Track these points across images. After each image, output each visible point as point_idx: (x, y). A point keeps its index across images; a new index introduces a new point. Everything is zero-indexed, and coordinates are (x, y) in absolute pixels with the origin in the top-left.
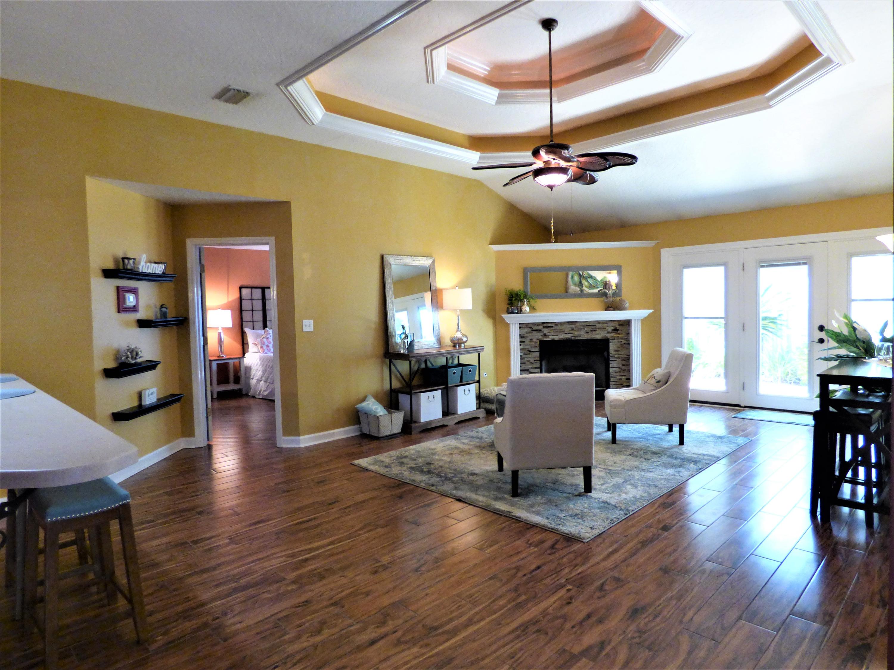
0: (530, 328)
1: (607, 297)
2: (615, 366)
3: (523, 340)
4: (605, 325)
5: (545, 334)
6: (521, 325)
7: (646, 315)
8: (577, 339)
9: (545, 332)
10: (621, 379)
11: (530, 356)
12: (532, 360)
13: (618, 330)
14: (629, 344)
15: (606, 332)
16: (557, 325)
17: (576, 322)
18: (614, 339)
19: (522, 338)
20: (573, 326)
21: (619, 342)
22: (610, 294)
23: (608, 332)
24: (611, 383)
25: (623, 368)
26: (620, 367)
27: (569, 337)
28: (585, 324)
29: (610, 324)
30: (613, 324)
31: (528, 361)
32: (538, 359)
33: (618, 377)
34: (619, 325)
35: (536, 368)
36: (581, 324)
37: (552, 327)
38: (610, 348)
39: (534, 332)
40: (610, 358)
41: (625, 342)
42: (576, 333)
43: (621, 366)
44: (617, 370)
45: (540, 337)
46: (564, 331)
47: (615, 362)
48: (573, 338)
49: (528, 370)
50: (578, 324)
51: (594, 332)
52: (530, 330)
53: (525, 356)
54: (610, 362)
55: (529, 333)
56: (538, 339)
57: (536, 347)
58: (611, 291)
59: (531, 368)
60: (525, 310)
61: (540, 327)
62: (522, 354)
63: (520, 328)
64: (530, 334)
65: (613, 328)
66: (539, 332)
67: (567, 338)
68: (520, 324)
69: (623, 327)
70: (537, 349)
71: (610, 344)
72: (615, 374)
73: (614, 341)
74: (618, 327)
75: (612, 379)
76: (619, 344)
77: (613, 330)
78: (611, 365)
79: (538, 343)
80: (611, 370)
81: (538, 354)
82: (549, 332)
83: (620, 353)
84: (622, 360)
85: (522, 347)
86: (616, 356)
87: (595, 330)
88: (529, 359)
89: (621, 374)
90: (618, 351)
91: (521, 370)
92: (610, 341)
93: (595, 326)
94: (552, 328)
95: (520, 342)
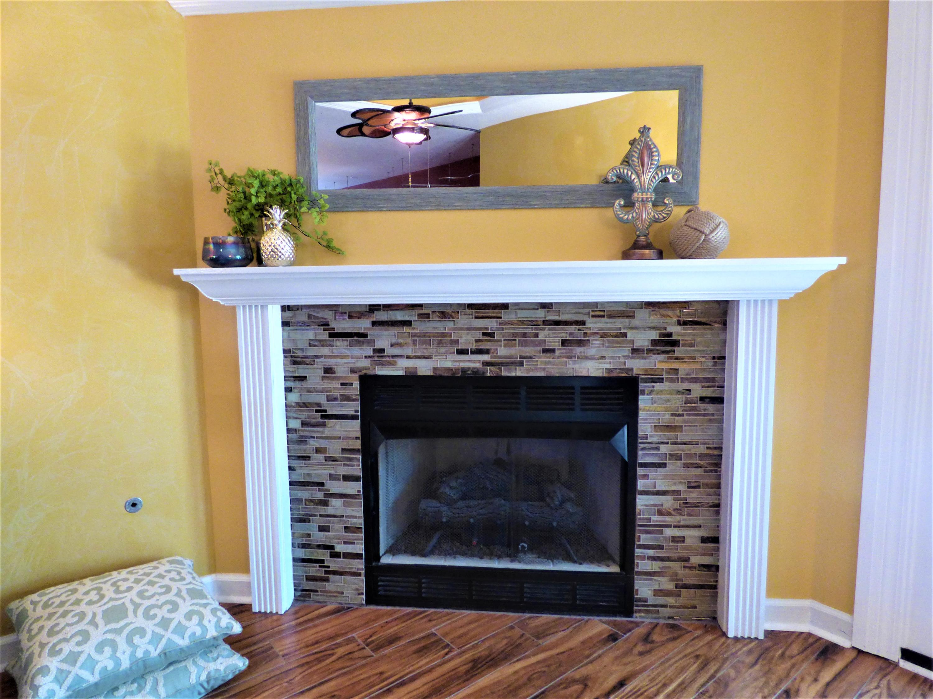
0: (325, 325)
1: (630, 205)
2: (661, 486)
3: (301, 371)
4: (620, 323)
5: (383, 351)
6: (288, 314)
7: (808, 282)
8: (504, 373)
9: (379, 346)
10: (682, 539)
11: (327, 431)
12: (334, 449)
13: (675, 343)
14: (719, 400)
15: (626, 351)
16: (427, 316)
17: (505, 306)
18: (661, 380)
19: (295, 363)
20: (491, 324)
21: (679, 392)
22: (643, 190)
23: (634, 351)
24: (638, 552)
25: (693, 496)
26: (678, 492)
27: (478, 365)
28: (541, 314)
29: (642, 315)
30: (654, 319)
31: (318, 451)
32: (357, 445)
33: (669, 532)
34: (679, 323)
35: (346, 478)
36: (523, 314)
37: (408, 323)
38: (642, 415)
39: (339, 343)
40: (640, 453)
41: (709, 393)
42: (503, 351)
43: (682, 488)
44: (668, 502)
45: (366, 363)
46: (457, 342)
47: (661, 471)
48: (489, 372)
49: (322, 484)
50: (507, 316)
51: (578, 350)
52: (325, 336)
53: (308, 431)
54: (640, 471)
55: (322, 343)
56: (353, 371)
57: (347, 398)
58: (646, 178)
59: (332, 477)
60: (275, 252)
61: (363, 325)
62: (296, 424)
63: (285, 324)
64: (325, 351)
65: (654, 335)
66: (361, 344)
67: (464, 371)
68: (284, 308)
69: (699, 330)
70: (353, 408)
71: (641, 397)
72: (656, 519)
73: (658, 386)
74: (676, 330)
75: (644, 538)
76: (678, 401)
77: (654, 342)
78: (641, 484)
79: (356, 384)
80: (641, 502)
81: (355, 427)
82: (399, 344)
83: (682, 437)
84: (687, 466)
85: (294, 397)
86: (663, 449)
87: (580, 343)
88: (322, 443)
89: (684, 520)
90: (669, 428)
91: (291, 483)
92: (642, 386)
93: (583, 323)
94: (407, 329)
95: (286, 378)
